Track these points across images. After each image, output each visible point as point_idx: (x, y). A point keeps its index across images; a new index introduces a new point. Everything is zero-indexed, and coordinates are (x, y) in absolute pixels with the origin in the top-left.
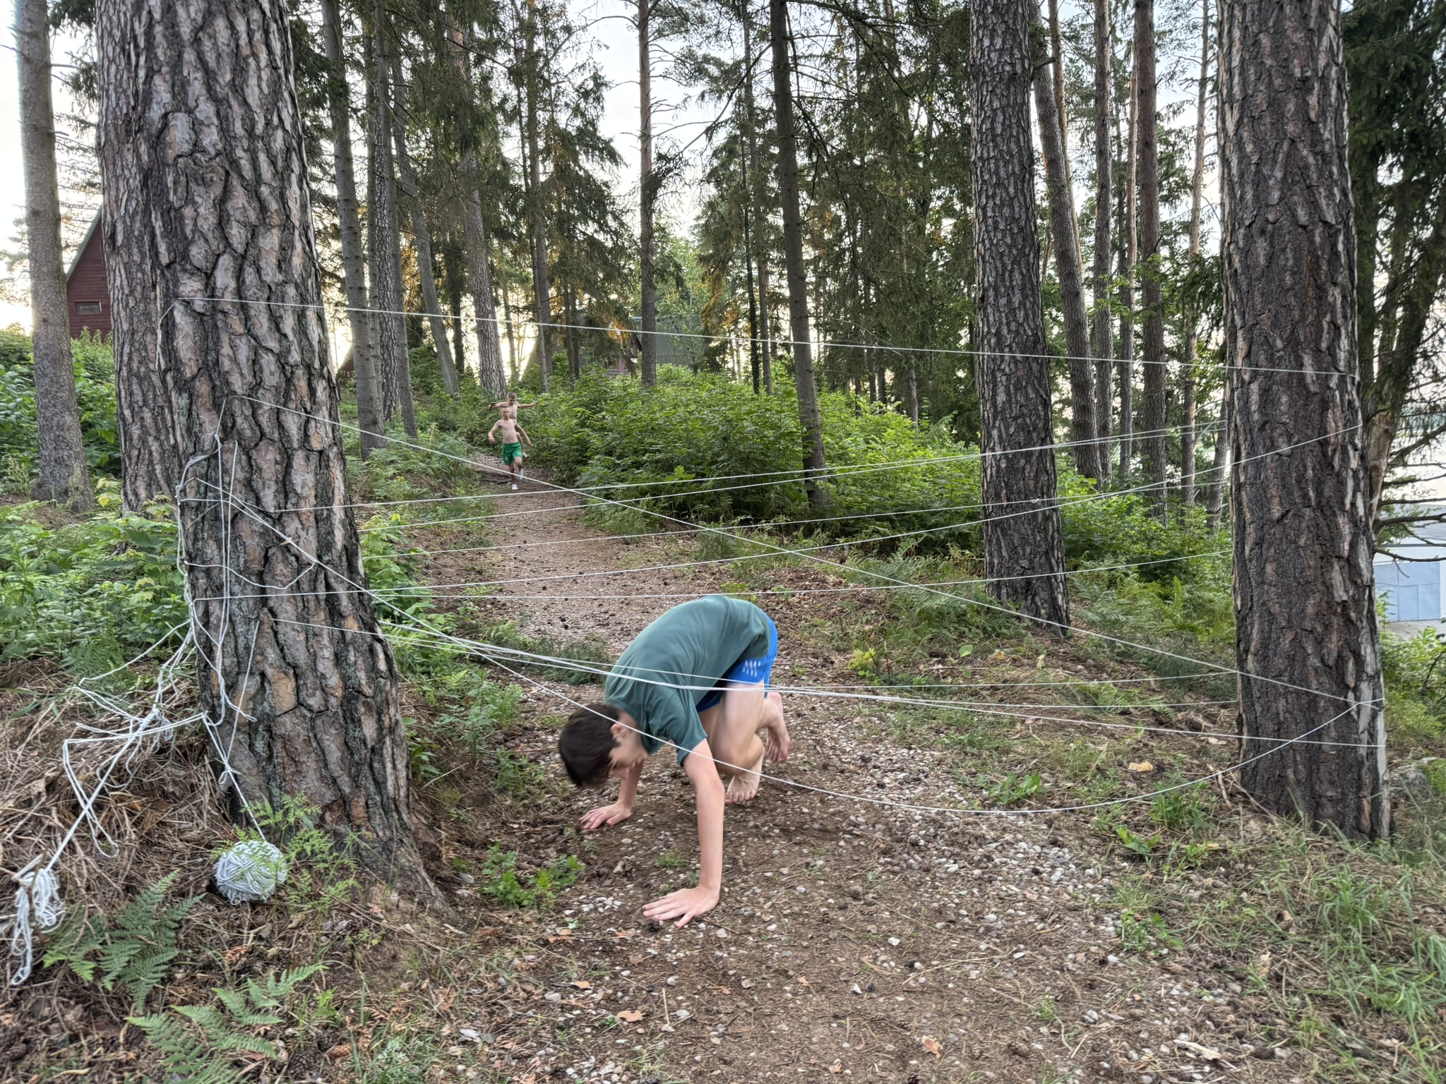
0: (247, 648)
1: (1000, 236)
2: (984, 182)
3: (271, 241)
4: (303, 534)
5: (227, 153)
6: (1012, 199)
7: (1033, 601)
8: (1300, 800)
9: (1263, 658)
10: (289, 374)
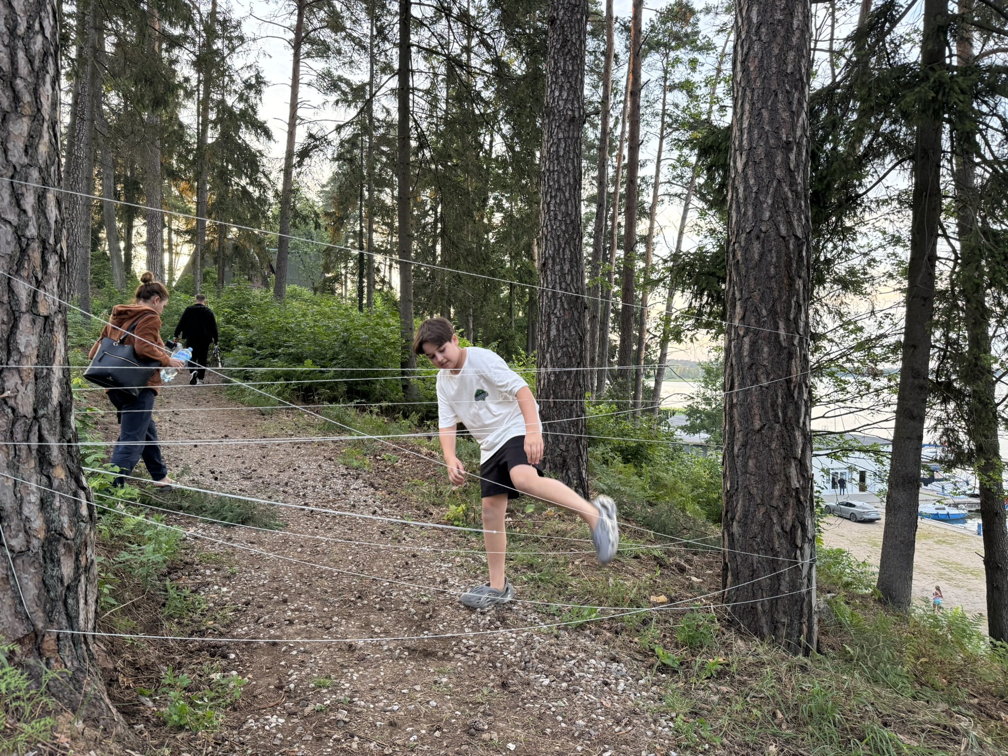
1: (558, 224)
2: (550, 186)
3: (20, 128)
4: (22, 389)
6: (567, 200)
7: (567, 474)
8: (765, 625)
9: (744, 524)
10: (24, 246)
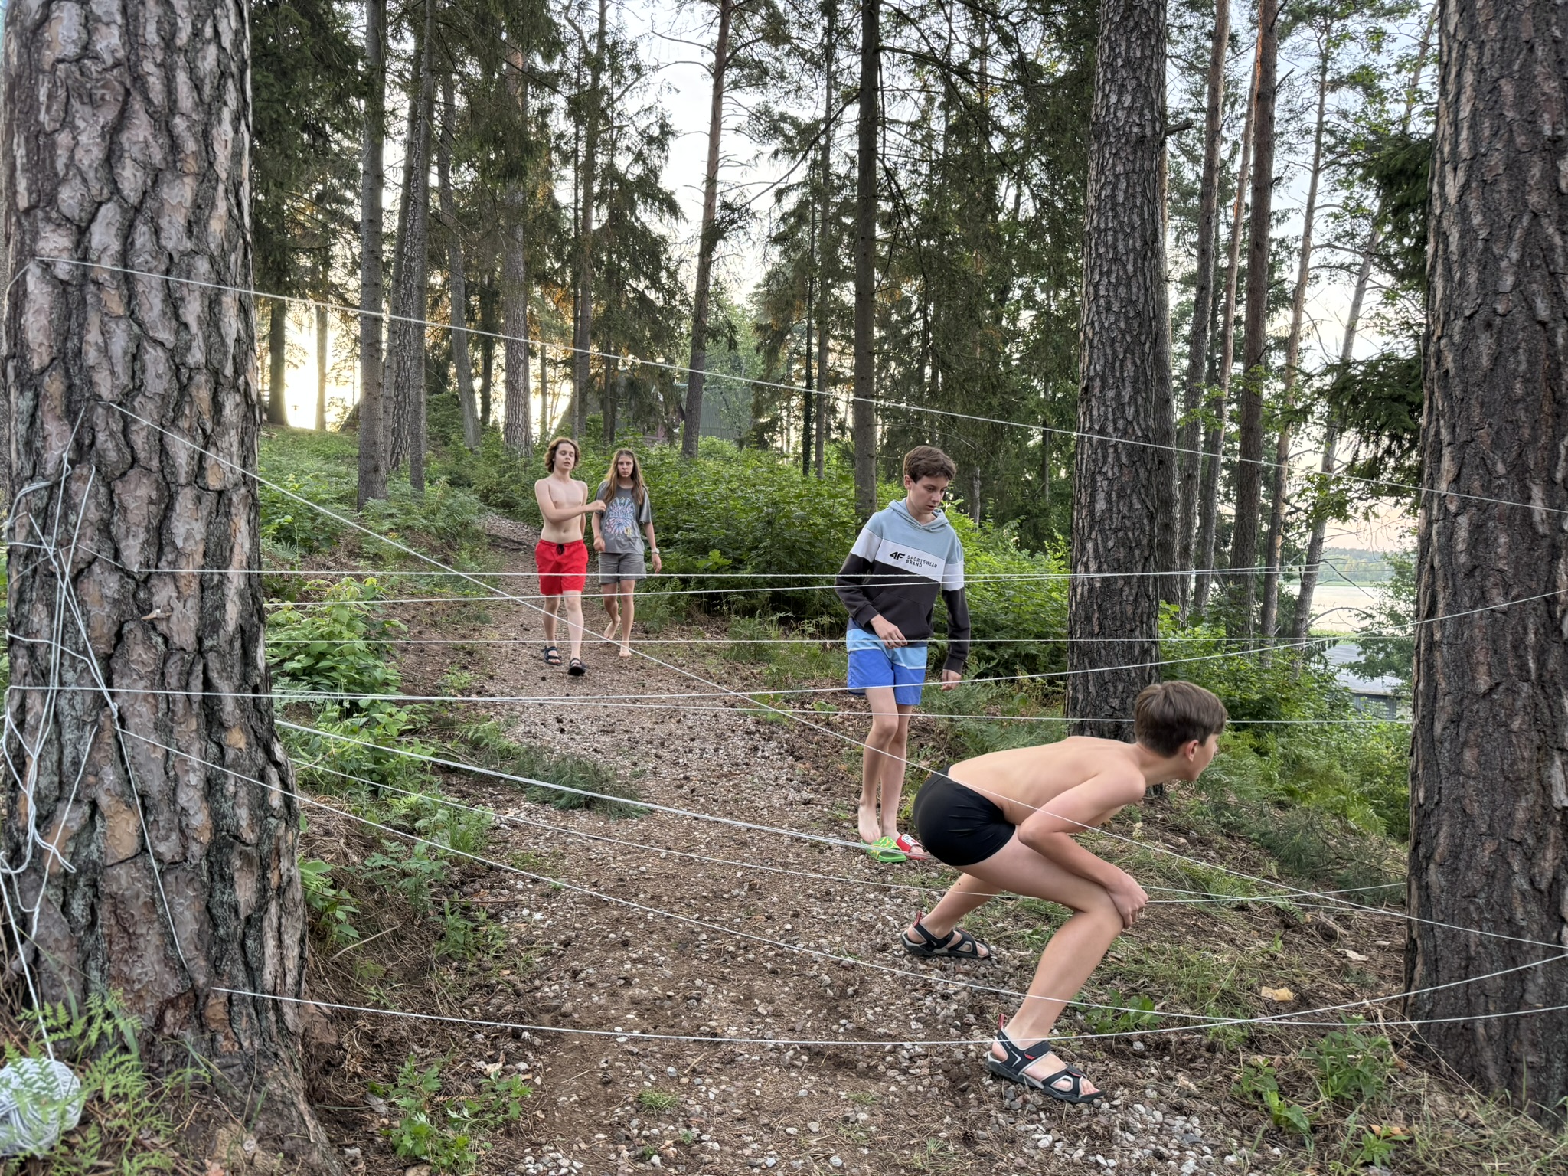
0: (76, 763)
1: (1112, 319)
2: (1099, 256)
3: (180, 194)
4: (178, 606)
5: (130, 65)
6: (1130, 278)
8: (1491, 1064)
9: (1452, 872)
10: (184, 380)
